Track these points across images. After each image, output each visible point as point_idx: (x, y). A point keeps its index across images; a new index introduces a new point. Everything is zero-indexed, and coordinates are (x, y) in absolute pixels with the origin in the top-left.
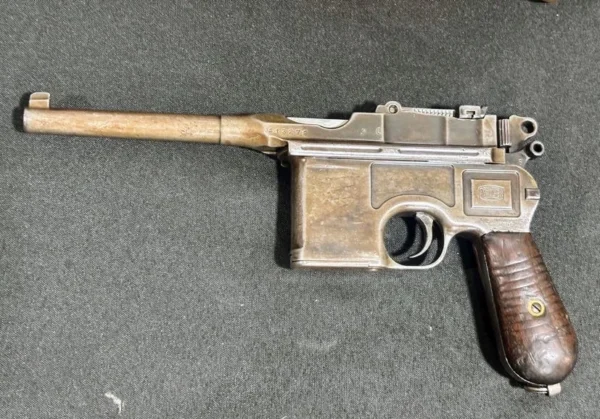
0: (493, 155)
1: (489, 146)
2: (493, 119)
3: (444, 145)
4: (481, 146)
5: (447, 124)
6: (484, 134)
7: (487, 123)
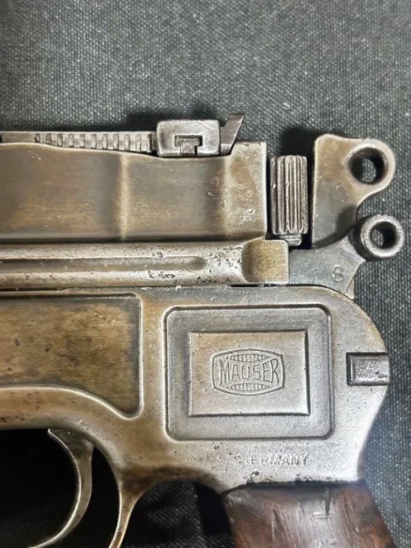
0: (249, 262)
1: (238, 238)
2: (255, 154)
3: (115, 241)
4: (219, 238)
5: (125, 175)
6: (228, 200)
7: (239, 165)
